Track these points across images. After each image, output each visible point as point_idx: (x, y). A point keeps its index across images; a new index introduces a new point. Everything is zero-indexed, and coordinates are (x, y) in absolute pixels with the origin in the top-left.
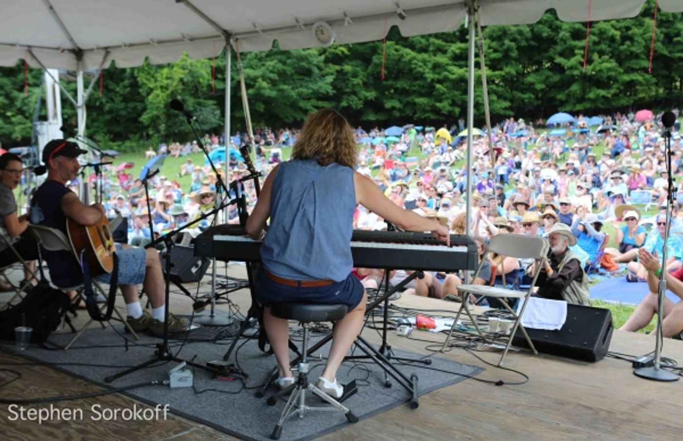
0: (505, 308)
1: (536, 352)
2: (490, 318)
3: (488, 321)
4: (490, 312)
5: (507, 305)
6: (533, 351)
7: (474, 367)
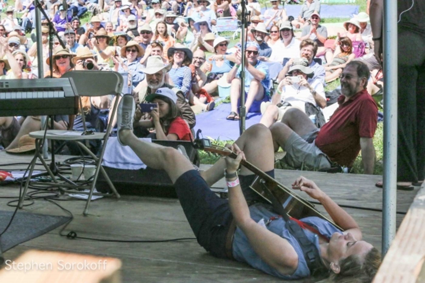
0: (87, 154)
1: (119, 196)
2: (72, 166)
3: (70, 169)
4: (71, 159)
5: (89, 151)
6: (115, 194)
7: (59, 217)
